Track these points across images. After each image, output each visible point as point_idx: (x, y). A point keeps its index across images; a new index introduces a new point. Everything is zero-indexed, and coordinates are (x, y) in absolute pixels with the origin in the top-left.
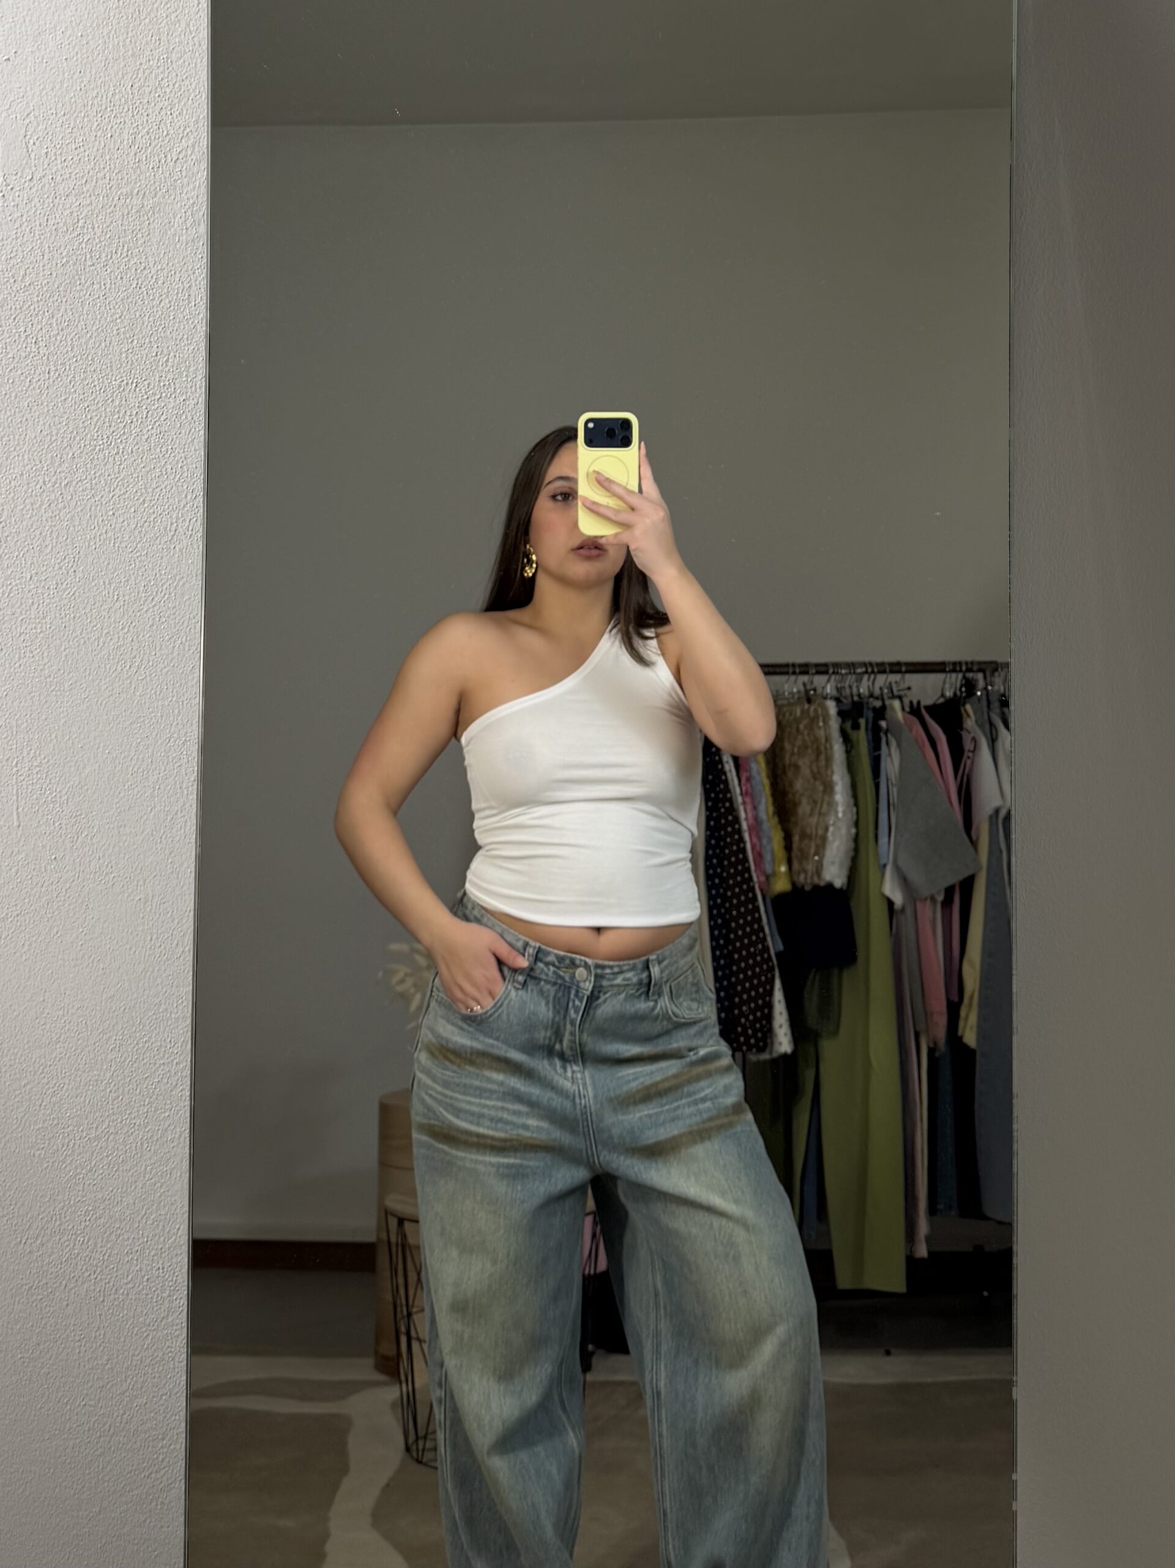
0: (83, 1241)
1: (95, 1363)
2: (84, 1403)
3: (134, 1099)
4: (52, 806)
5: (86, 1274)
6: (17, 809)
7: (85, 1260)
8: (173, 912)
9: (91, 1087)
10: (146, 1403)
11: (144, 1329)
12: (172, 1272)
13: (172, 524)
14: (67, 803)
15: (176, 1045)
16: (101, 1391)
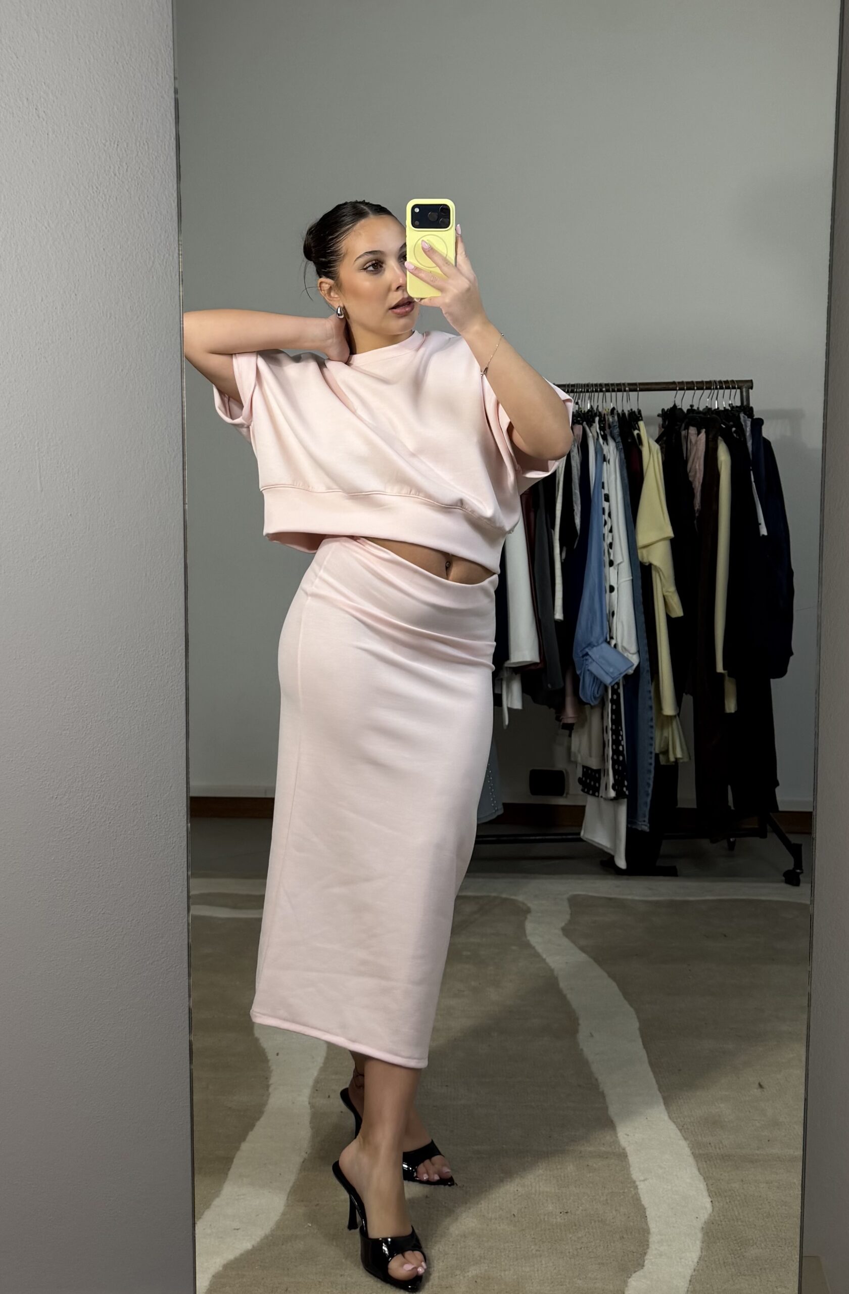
0: (100, 796)
1: (111, 884)
2: (103, 912)
3: (136, 693)
4: (66, 475)
5: (103, 820)
6: (40, 477)
7: (101, 810)
8: (162, 555)
9: (103, 684)
10: (149, 913)
11: (147, 859)
12: (167, 818)
13: (150, 258)
14: (78, 473)
15: (167, 653)
16: (115, 904)
